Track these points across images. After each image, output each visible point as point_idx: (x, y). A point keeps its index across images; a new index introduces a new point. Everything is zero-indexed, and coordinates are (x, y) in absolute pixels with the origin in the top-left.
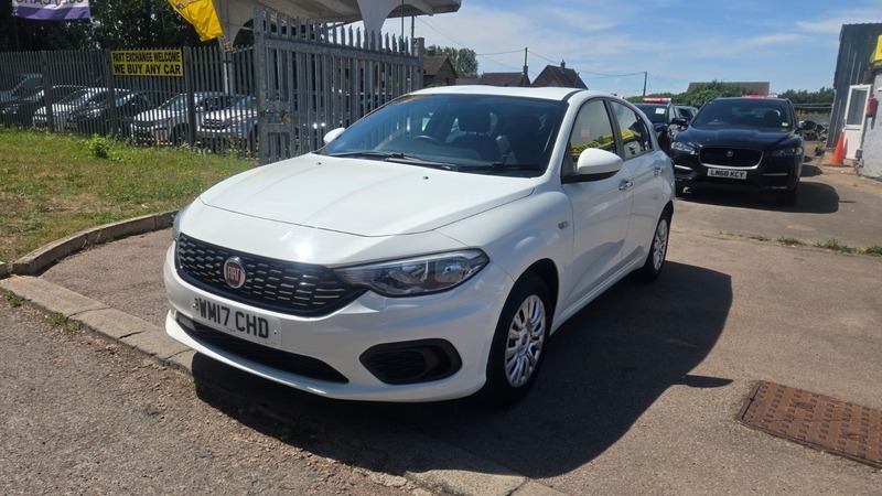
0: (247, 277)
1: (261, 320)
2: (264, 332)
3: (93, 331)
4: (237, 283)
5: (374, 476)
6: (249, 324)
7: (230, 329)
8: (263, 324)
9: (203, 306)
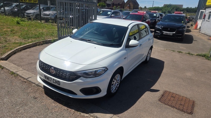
0: (55, 72)
1: (58, 81)
2: (59, 84)
3: (21, 76)
4: (53, 73)
5: (82, 114)
6: (56, 82)
7: (52, 82)
8: (59, 82)
9: (46, 77)
